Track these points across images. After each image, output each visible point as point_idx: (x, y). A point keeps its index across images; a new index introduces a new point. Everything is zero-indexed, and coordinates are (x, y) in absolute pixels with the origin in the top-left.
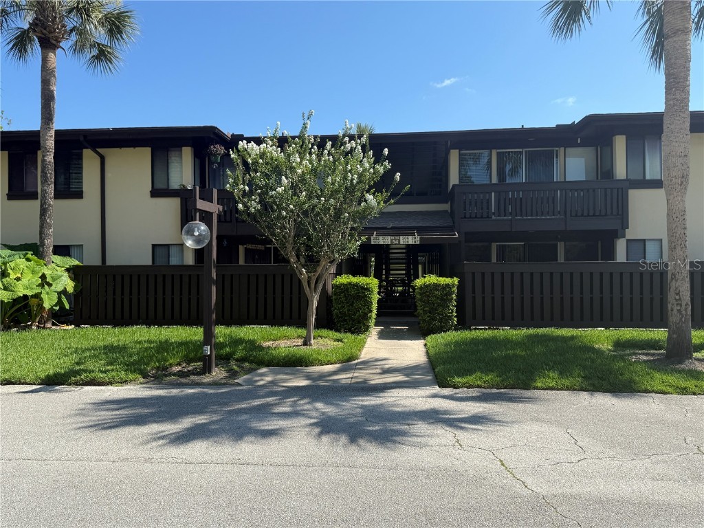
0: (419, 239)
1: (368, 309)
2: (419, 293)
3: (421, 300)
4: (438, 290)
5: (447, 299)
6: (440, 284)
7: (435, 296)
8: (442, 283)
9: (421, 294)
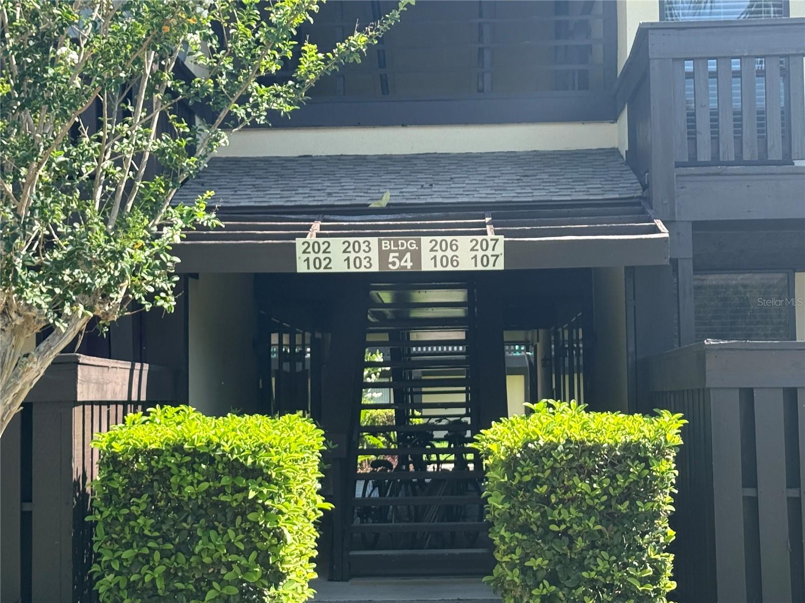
0: (500, 249)
1: (265, 565)
2: (501, 486)
3: (510, 520)
4: (588, 474)
5: (633, 516)
6: (598, 447)
7: (578, 501)
8: (606, 440)
9: (509, 493)
